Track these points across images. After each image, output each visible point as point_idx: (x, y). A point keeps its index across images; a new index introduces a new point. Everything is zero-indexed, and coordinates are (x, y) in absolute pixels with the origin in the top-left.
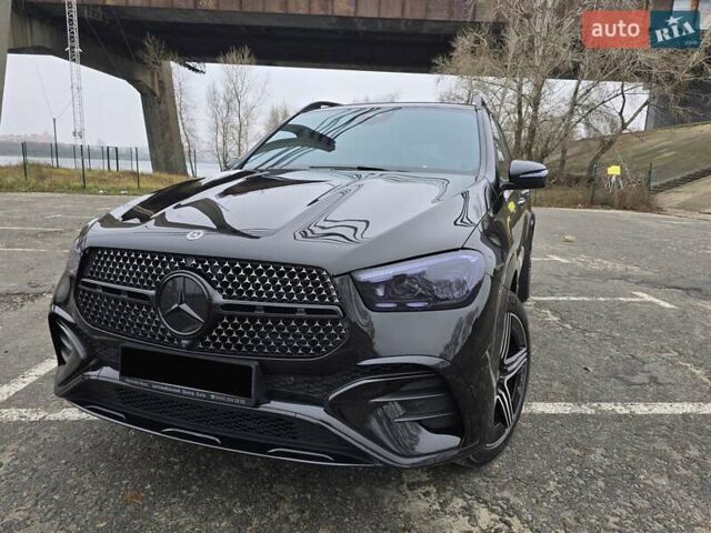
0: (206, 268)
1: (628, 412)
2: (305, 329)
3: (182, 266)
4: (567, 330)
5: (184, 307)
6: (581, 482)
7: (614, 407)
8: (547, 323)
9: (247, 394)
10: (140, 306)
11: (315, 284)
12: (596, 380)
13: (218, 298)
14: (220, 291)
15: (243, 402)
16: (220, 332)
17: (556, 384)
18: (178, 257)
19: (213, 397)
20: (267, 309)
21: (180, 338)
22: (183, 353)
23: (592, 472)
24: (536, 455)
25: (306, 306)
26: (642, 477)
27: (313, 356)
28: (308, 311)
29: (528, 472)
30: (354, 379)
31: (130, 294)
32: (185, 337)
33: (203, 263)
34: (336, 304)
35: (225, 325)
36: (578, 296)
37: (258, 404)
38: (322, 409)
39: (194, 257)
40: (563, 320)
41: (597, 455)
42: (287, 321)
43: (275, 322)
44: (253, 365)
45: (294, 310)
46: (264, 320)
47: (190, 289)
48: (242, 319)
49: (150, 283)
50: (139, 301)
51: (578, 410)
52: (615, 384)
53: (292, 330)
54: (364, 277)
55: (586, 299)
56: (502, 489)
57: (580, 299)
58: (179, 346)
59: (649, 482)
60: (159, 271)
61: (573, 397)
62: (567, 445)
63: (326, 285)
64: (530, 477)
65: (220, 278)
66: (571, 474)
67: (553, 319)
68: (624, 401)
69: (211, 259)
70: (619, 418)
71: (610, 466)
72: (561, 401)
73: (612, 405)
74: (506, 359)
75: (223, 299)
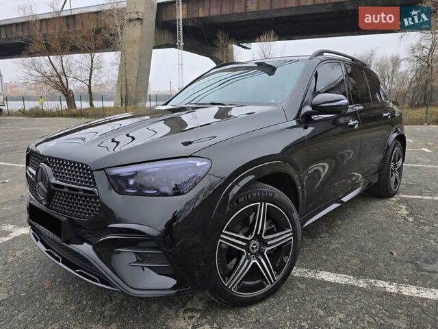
0: (51, 163)
1: (396, 291)
2: (84, 201)
4: (405, 222)
5: (41, 184)
7: (386, 286)
12: (392, 263)
17: (354, 261)
18: (44, 157)
20: (68, 188)
22: (44, 209)
24: (288, 308)
25: (84, 188)
27: (88, 218)
28: (84, 191)
32: (44, 201)
33: (50, 160)
35: (56, 196)
39: (48, 156)
40: (411, 214)
42: (76, 196)
43: (72, 195)
44: (63, 219)
45: (78, 190)
46: (69, 194)
47: (43, 174)
48: (61, 193)
50: (33, 179)
51: (353, 282)
52: (406, 268)
53: (79, 201)
54: (114, 172)
56: (242, 326)
62: (319, 306)
63: (93, 176)
64: (268, 323)
67: (403, 212)
68: (401, 283)
73: (386, 284)
74: (266, 234)
75: (53, 180)
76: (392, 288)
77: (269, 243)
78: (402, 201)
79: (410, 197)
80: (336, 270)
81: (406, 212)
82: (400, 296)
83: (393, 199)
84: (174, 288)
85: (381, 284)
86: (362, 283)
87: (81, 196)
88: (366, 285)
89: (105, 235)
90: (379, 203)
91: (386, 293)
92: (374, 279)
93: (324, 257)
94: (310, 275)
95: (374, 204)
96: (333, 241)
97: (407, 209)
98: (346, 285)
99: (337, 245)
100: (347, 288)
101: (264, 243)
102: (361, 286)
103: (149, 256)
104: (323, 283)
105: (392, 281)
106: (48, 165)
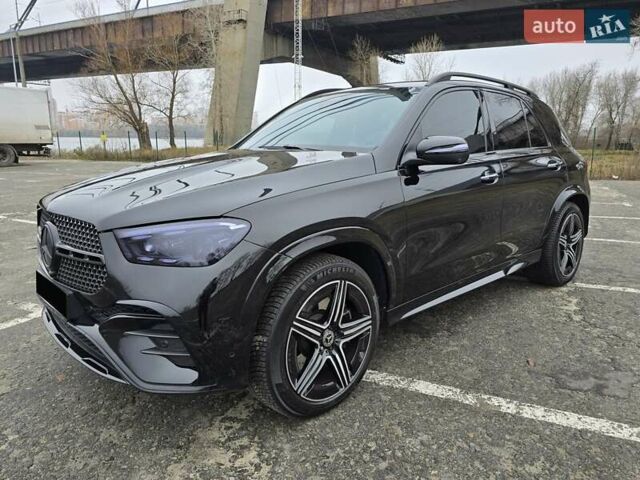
1: (514, 412)
4: (568, 322)
5: (45, 248)
6: (366, 457)
12: (525, 375)
17: (471, 370)
20: (74, 253)
23: (389, 453)
24: (357, 424)
25: (90, 254)
27: (94, 291)
28: (91, 257)
29: (330, 435)
32: (49, 269)
34: (103, 254)
37: (74, 323)
39: (55, 213)
40: (582, 310)
41: (416, 441)
42: (82, 264)
43: (78, 263)
44: (68, 293)
45: (83, 256)
46: (74, 262)
48: (67, 260)
51: (458, 397)
52: (543, 383)
54: (125, 234)
56: (290, 441)
62: (399, 424)
64: (325, 440)
66: (366, 449)
67: (571, 307)
68: (525, 401)
71: (415, 454)
72: (452, 385)
73: (503, 402)
74: (342, 323)
75: (59, 244)
76: (508, 407)
77: (346, 333)
78: (575, 292)
79: (591, 286)
80: (441, 381)
81: (575, 308)
82: (517, 419)
83: (564, 289)
84: (194, 384)
85: (495, 401)
86: (470, 399)
87: (88, 264)
88: (474, 402)
89: (115, 314)
90: (540, 294)
92: (490, 394)
93: (431, 363)
94: (403, 384)
95: (531, 295)
96: (451, 343)
97: (578, 304)
98: (447, 400)
99: (456, 348)
100: (446, 404)
101: (339, 333)
102: (467, 402)
103: (166, 342)
104: (417, 395)
105: (513, 398)
106: (54, 223)
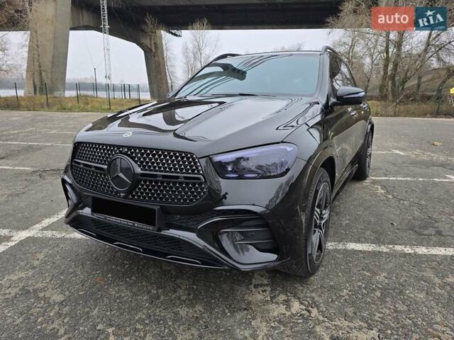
0: (132, 153)
1: (413, 252)
2: (184, 188)
3: (121, 152)
4: (388, 199)
5: (121, 175)
6: (364, 291)
7: (403, 248)
8: (375, 194)
9: (153, 224)
10: (101, 174)
11: (190, 163)
12: (397, 231)
13: (138, 170)
14: (139, 166)
15: (151, 228)
16: (140, 189)
17: (368, 233)
18: (119, 147)
19: (136, 225)
20: (163, 176)
21: (120, 192)
22: (122, 201)
23: (374, 286)
24: (340, 274)
25: (185, 175)
26: (407, 292)
27: (188, 203)
28: (185, 178)
29: (332, 283)
30: (212, 217)
31: (96, 168)
32: (122, 192)
33: (131, 151)
34: (201, 174)
35: (142, 185)
36: (404, 177)
37: (160, 230)
38: (195, 235)
39: (127, 147)
40: (388, 192)
41: (381, 277)
42: (174, 183)
43: (168, 183)
44: (156, 208)
45: (178, 177)
46: (163, 183)
47: (124, 165)
48: (151, 182)
49: (105, 161)
50: (100, 171)
51: (378, 249)
52: (410, 234)
53: (177, 188)
54: (218, 158)
55: (409, 179)
56: (312, 291)
57: (405, 179)
58: (120, 197)
59: (412, 295)
60: (109, 155)
61: (378, 241)
62: (363, 269)
63: (195, 163)
64: (332, 286)
65: (139, 159)
66: (360, 287)
67: (381, 191)
68: (412, 245)
69: (135, 148)
70: (405, 255)
71: (388, 284)
72: (368, 243)
73: (403, 247)
76: (408, 250)
78: (374, 182)
79: (380, 178)
80: (358, 241)
81: (383, 191)
83: (367, 181)
85: (398, 248)
86: (384, 249)
87: (181, 183)
88: (388, 250)
89: (208, 219)
90: (358, 185)
91: (406, 254)
92: (391, 244)
94: (341, 247)
97: (382, 189)
99: (347, 222)
100: (374, 254)
102: (385, 251)
103: (253, 233)
104: (355, 252)
105: (405, 245)
106: (128, 156)
